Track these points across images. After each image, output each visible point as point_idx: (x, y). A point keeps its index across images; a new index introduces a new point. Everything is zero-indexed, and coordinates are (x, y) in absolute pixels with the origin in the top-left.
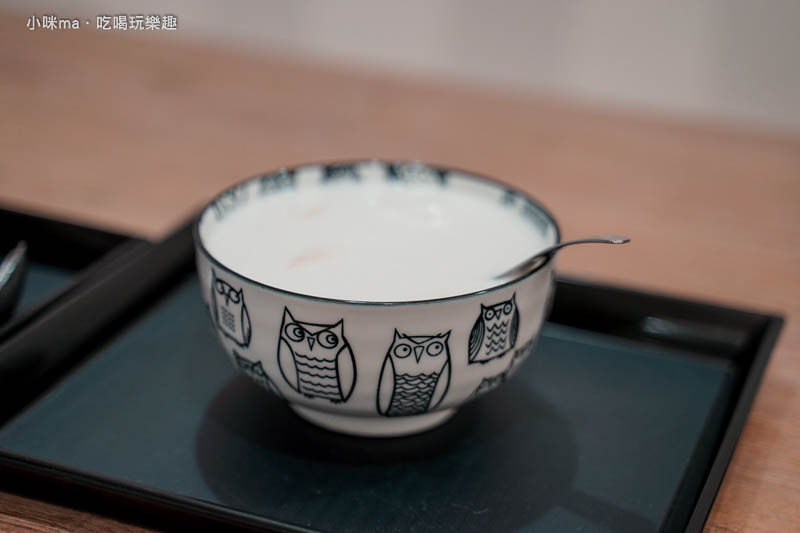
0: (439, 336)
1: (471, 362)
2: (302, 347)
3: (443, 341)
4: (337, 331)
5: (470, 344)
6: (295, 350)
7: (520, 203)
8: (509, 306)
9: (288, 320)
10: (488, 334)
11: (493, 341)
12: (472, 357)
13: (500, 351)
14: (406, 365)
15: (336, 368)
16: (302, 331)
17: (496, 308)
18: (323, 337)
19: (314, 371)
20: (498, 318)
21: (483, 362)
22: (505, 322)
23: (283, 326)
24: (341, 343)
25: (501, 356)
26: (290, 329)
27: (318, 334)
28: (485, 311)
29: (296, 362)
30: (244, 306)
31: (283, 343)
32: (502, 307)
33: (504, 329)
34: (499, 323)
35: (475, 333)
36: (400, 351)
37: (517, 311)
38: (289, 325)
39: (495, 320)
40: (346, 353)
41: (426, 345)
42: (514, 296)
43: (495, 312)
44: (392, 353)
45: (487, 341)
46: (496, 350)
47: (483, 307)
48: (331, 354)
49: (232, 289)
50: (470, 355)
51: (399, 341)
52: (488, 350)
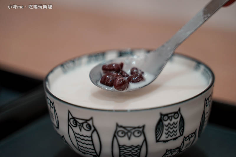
0: (139, 127)
1: (158, 141)
2: (77, 130)
3: (141, 130)
4: (90, 122)
5: (156, 132)
6: (75, 131)
7: (202, 67)
8: (177, 115)
9: (70, 117)
10: (165, 128)
11: (169, 131)
12: (158, 138)
13: (174, 137)
14: (124, 141)
15: (92, 141)
16: (76, 122)
17: (170, 115)
18: (85, 125)
19: (83, 141)
20: (171, 120)
21: (165, 141)
22: (176, 123)
23: (69, 120)
24: (93, 129)
25: (175, 139)
26: (72, 120)
27: (83, 124)
28: (162, 117)
29: (75, 136)
30: (55, 109)
31: (70, 127)
32: (173, 115)
33: (175, 126)
34: (172, 123)
35: (158, 127)
36: (120, 134)
37: (182, 117)
38: (71, 119)
39: (169, 121)
40: (95, 133)
41: (133, 131)
42: (179, 110)
43: (169, 118)
44: (116, 135)
45: (165, 131)
46: (171, 136)
47: (161, 114)
48: (89, 133)
49: (51, 102)
50: (156, 138)
51: (119, 129)
52: (167, 136)
